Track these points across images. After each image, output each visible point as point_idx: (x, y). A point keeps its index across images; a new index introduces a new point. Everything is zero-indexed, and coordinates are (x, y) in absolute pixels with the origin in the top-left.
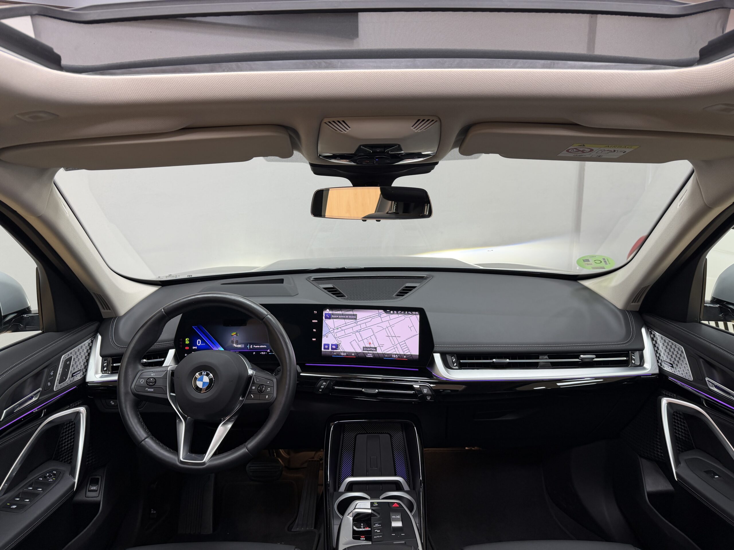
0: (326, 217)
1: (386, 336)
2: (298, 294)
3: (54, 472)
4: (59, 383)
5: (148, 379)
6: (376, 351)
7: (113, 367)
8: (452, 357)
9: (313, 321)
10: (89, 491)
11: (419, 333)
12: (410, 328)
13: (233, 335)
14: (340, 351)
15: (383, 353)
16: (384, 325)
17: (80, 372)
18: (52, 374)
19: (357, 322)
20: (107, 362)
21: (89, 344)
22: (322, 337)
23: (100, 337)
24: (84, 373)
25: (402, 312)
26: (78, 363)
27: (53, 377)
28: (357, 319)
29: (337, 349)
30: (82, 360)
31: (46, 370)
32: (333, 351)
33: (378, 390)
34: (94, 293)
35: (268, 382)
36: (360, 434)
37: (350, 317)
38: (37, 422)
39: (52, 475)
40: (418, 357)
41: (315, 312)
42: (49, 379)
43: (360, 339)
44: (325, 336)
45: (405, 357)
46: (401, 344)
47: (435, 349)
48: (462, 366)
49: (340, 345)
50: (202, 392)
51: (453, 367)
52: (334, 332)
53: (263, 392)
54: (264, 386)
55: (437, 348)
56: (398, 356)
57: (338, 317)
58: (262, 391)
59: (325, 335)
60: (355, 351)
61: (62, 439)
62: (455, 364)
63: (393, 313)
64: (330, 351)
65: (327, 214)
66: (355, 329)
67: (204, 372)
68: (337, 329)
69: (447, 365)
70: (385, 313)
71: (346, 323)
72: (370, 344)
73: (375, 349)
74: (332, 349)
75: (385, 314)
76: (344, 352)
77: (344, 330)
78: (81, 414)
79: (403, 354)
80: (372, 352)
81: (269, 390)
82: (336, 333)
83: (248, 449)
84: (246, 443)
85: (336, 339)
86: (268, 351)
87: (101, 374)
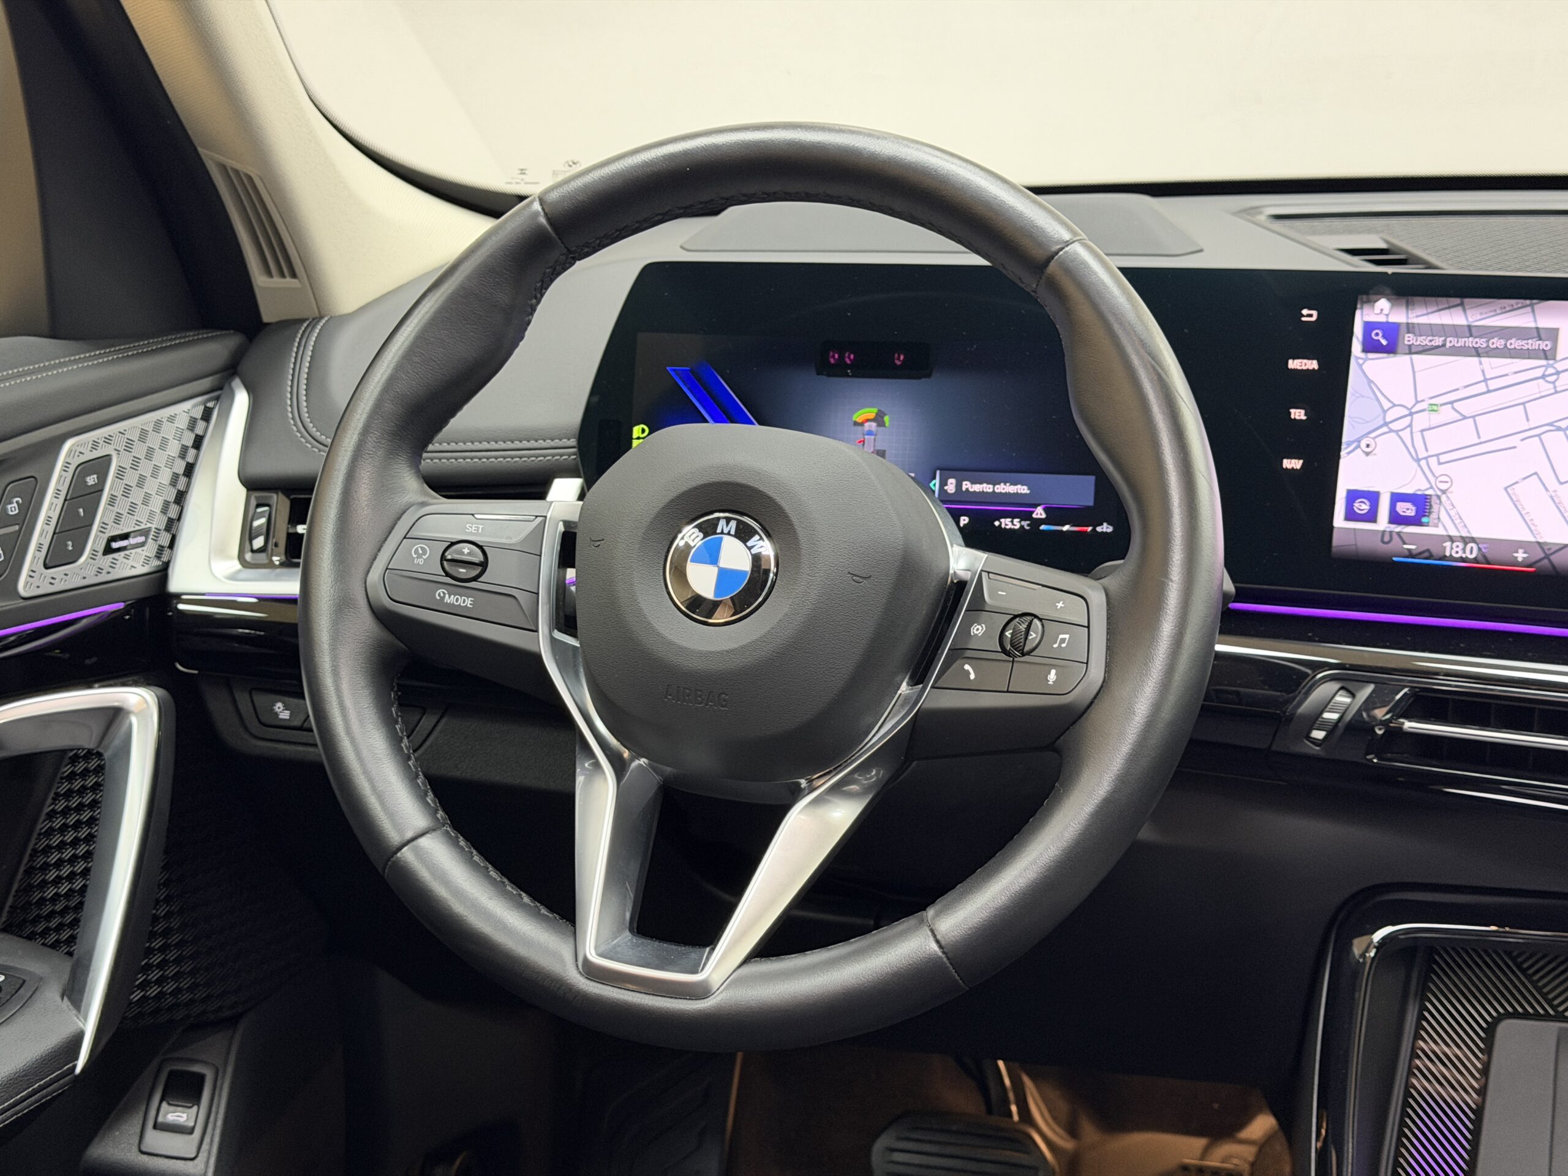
2: (1201, 251)
4: (46, 566)
5: (448, 547)
7: (291, 539)
9: (1294, 364)
10: (155, 1127)
13: (859, 420)
14: (1444, 533)
17: (143, 539)
18: (13, 509)
19: (1558, 373)
20: (267, 515)
21: (192, 425)
22: (1339, 450)
23: (241, 400)
24: (161, 548)
26: (137, 496)
27: (17, 528)
28: (1554, 358)
29: (1424, 520)
30: (159, 490)
32: (1399, 534)
34: (223, 168)
36: (1515, 1015)
37: (1515, 343)
41: (1305, 312)
44: (1359, 446)
49: (1444, 498)
50: (710, 621)
52: (1410, 425)
53: (1029, 653)
54: (1036, 621)
57: (1444, 345)
58: (1027, 649)
59: (1359, 441)
60: (1532, 539)
61: (44, 842)
64: (1384, 532)
66: (1543, 412)
67: (728, 520)
68: (1433, 409)
71: (1486, 380)
74: (1396, 518)
76: (1466, 540)
77: (1473, 417)
78: (134, 720)
81: (1064, 645)
82: (1425, 433)
83: (939, 937)
84: (931, 912)
85: (1420, 466)
86: (1034, 516)
87: (237, 566)
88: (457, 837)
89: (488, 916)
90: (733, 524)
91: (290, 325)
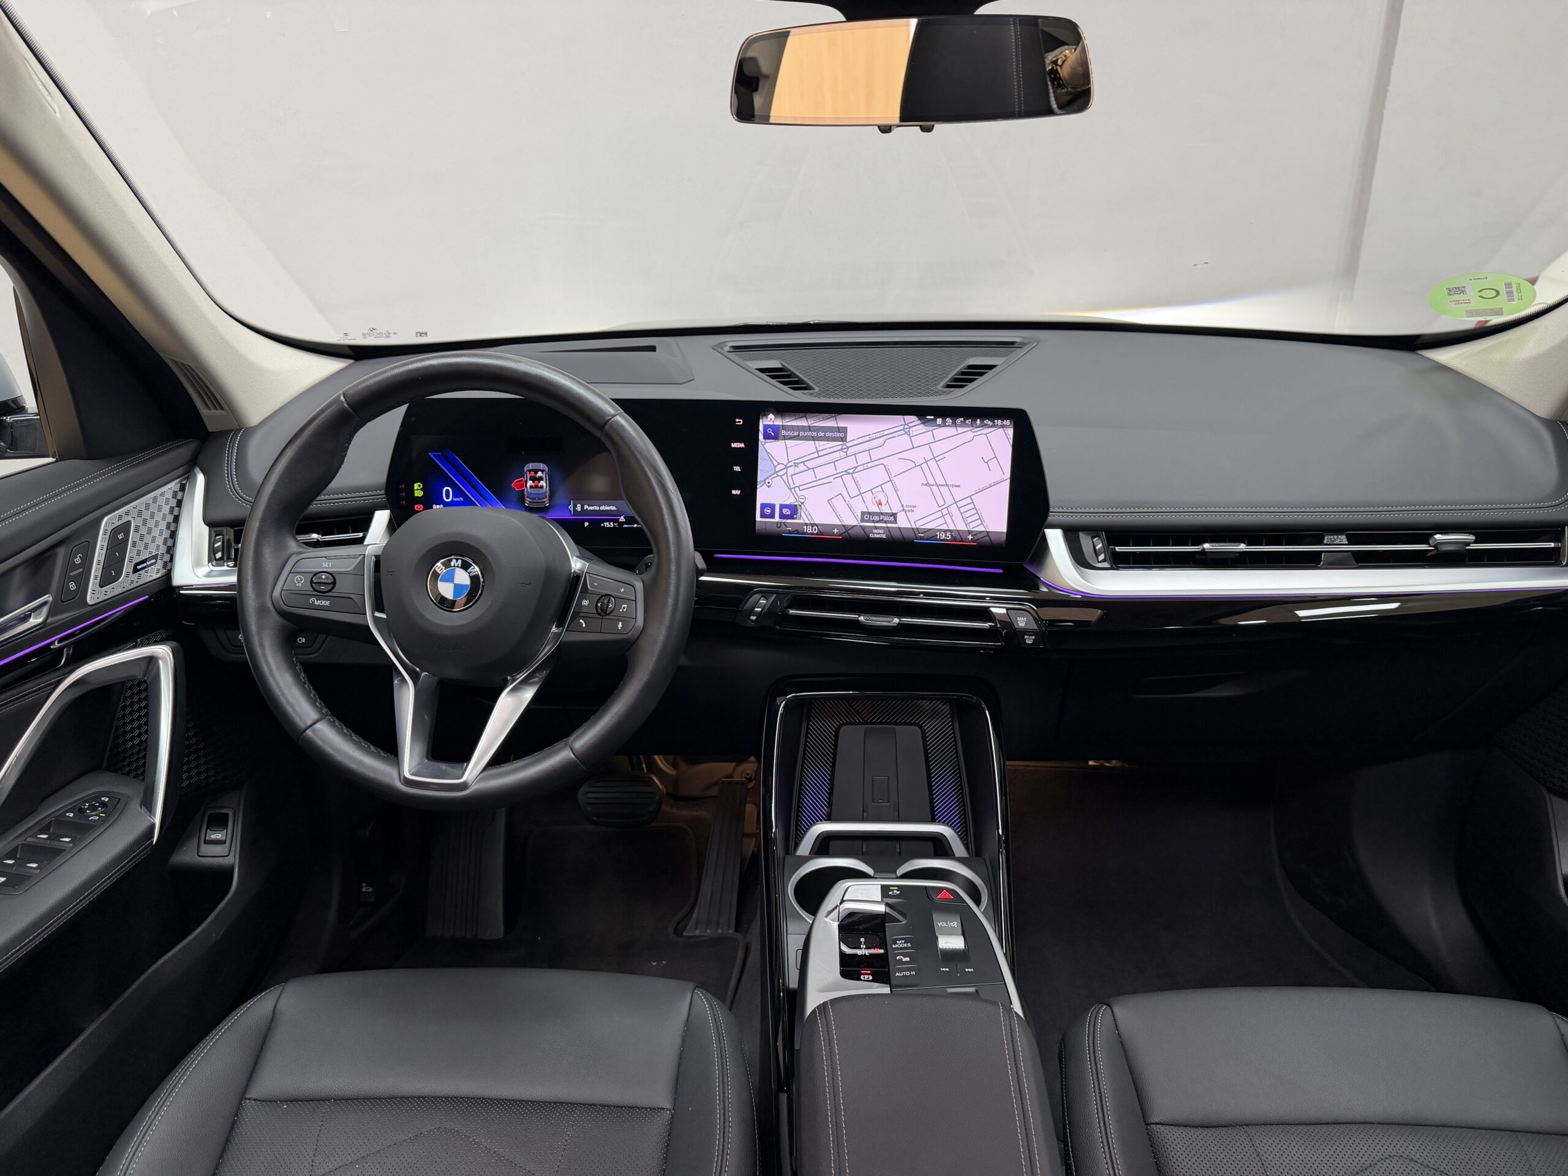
0: (771, 121)
1: (923, 484)
2: (693, 380)
3: (103, 799)
4: (101, 586)
5: (312, 578)
6: (896, 523)
8: (1093, 537)
9: (734, 445)
10: (205, 843)
11: (1009, 476)
12: (987, 463)
14: (803, 522)
15: (912, 528)
16: (918, 455)
17: (154, 560)
18: (78, 560)
19: (848, 448)
20: (221, 540)
21: (174, 494)
22: (757, 485)
23: (201, 479)
24: (165, 564)
25: (967, 421)
26: (148, 539)
27: (81, 570)
28: (846, 442)
29: (795, 516)
30: (160, 533)
31: (61, 552)
32: (784, 523)
33: (899, 619)
34: (175, 362)
35: (622, 590)
36: (847, 724)
37: (829, 434)
38: (52, 678)
39: (98, 807)
40: (1004, 538)
41: (737, 420)
42: (72, 574)
43: (854, 491)
44: (765, 483)
45: (970, 537)
46: (960, 504)
47: (1051, 518)
48: (1119, 562)
49: (802, 506)
50: (452, 610)
51: (1096, 563)
52: (786, 473)
53: (609, 614)
54: (612, 598)
55: (1054, 516)
56: (952, 535)
57: (799, 435)
58: (608, 612)
59: (765, 481)
60: (840, 523)
61: (122, 721)
62: (1102, 557)
63: (944, 425)
64: (778, 522)
65: (774, 114)
66: (842, 466)
67: (457, 560)
68: (796, 465)
69: (1080, 559)
70: (922, 423)
71: (817, 451)
72: (880, 504)
73: (892, 519)
74: (782, 516)
75: (921, 428)
76: (812, 525)
77: (813, 469)
78: (160, 662)
79: (966, 529)
80: (884, 525)
81: (625, 610)
82: (793, 477)
83: (575, 752)
84: (571, 739)
85: (792, 492)
86: (620, 520)
87: (208, 568)
88: (334, 721)
89: (353, 759)
90: (460, 561)
91: (225, 433)
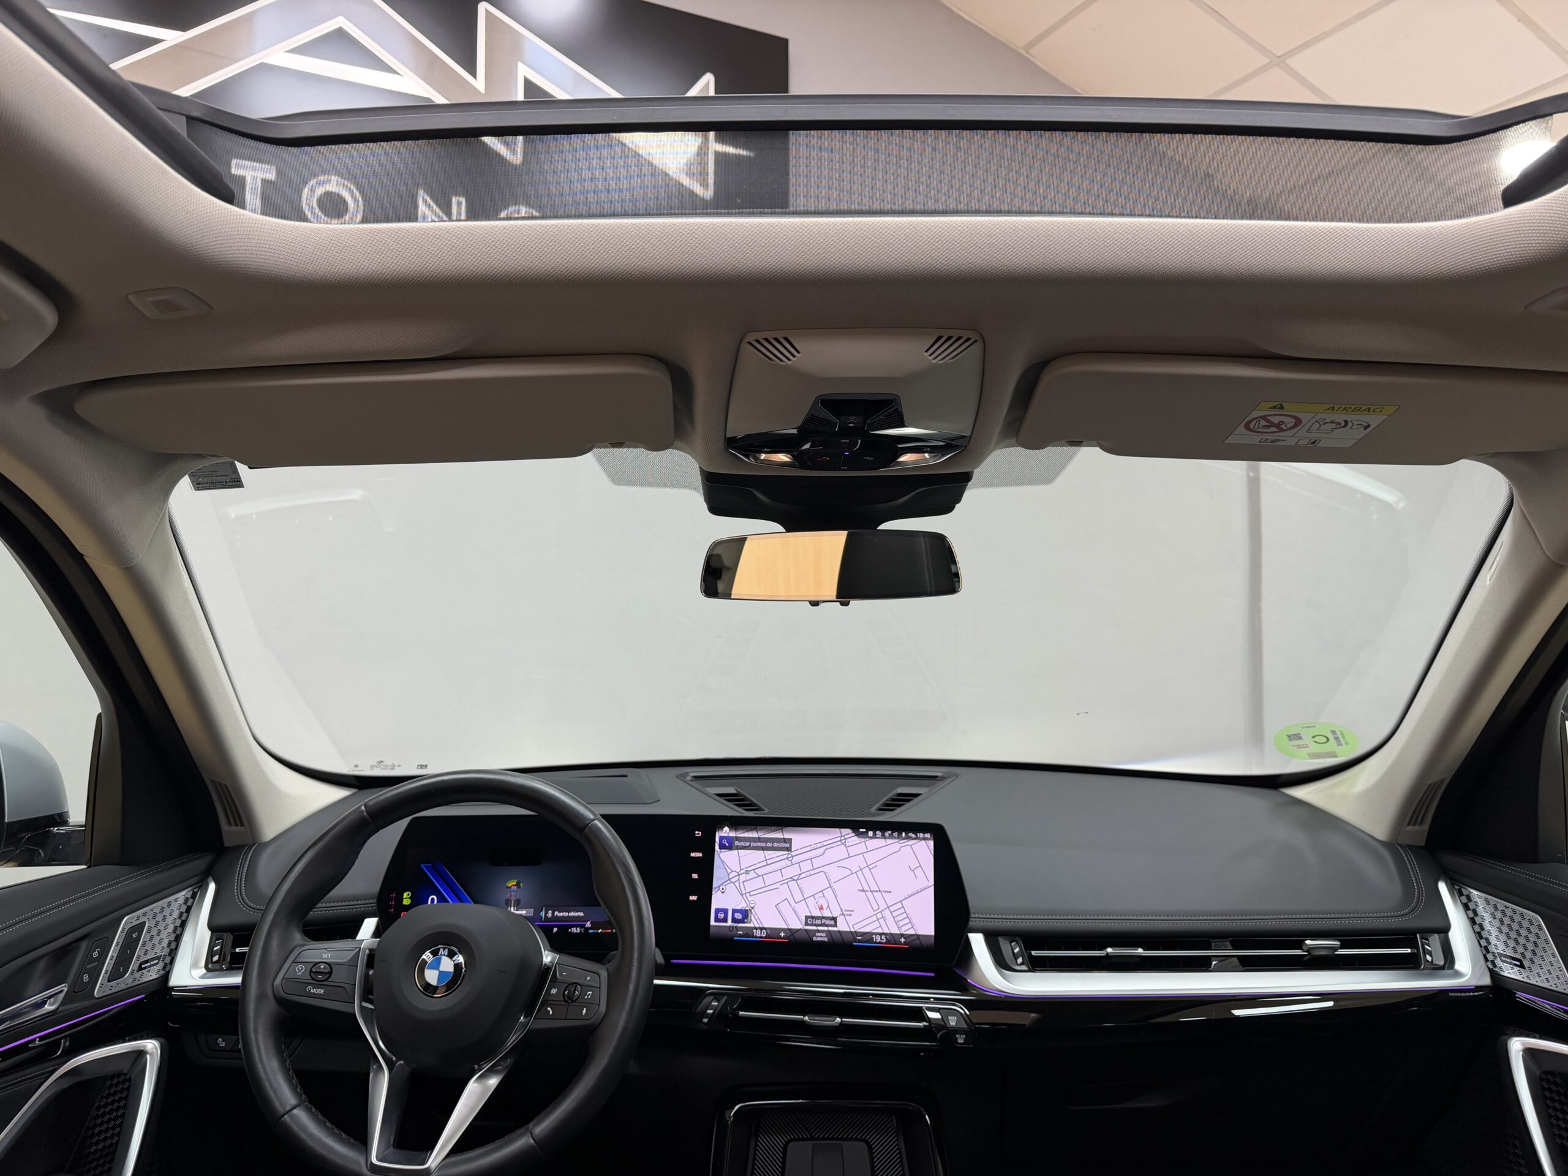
0: (732, 597)
1: (859, 890)
2: (659, 801)
4: (109, 981)
5: (313, 967)
6: (836, 926)
7: (234, 955)
8: (1011, 942)
9: (693, 855)
11: (933, 883)
12: (913, 871)
13: (509, 885)
14: (753, 926)
15: (851, 932)
16: (855, 863)
17: (157, 961)
18: (96, 954)
19: (792, 857)
20: (220, 945)
21: (186, 900)
22: (711, 891)
23: (212, 887)
24: (166, 965)
25: (894, 834)
26: (156, 940)
27: (96, 963)
28: (791, 851)
29: (746, 920)
30: (166, 935)
31: (84, 945)
32: (736, 927)
33: (841, 1019)
34: (213, 781)
35: (588, 978)
36: (795, 1139)
37: (776, 845)
38: (47, 1067)
40: (933, 941)
41: (697, 832)
42: (88, 967)
43: (799, 897)
44: (719, 889)
45: (903, 940)
46: (892, 909)
47: (972, 923)
48: (1037, 965)
49: (753, 911)
50: (435, 996)
51: (1015, 965)
52: (739, 880)
53: (575, 1001)
54: (578, 986)
55: (975, 921)
56: (886, 938)
57: (750, 845)
58: (574, 999)
59: (719, 887)
60: (786, 927)
62: (1020, 960)
63: (874, 837)
64: (730, 927)
65: (735, 592)
66: (788, 873)
67: (444, 949)
68: (747, 872)
69: (1001, 963)
70: (856, 835)
71: (766, 860)
72: (821, 908)
73: (832, 922)
74: (734, 920)
75: (856, 839)
76: (761, 929)
77: (762, 876)
78: (148, 1056)
79: (898, 932)
80: (825, 928)
81: (589, 997)
82: (745, 883)
83: (534, 1137)
84: (531, 1125)
85: (743, 897)
86: (586, 926)
87: (204, 971)
88: (311, 1107)
89: (325, 1146)
90: (446, 950)
91: (239, 848)
